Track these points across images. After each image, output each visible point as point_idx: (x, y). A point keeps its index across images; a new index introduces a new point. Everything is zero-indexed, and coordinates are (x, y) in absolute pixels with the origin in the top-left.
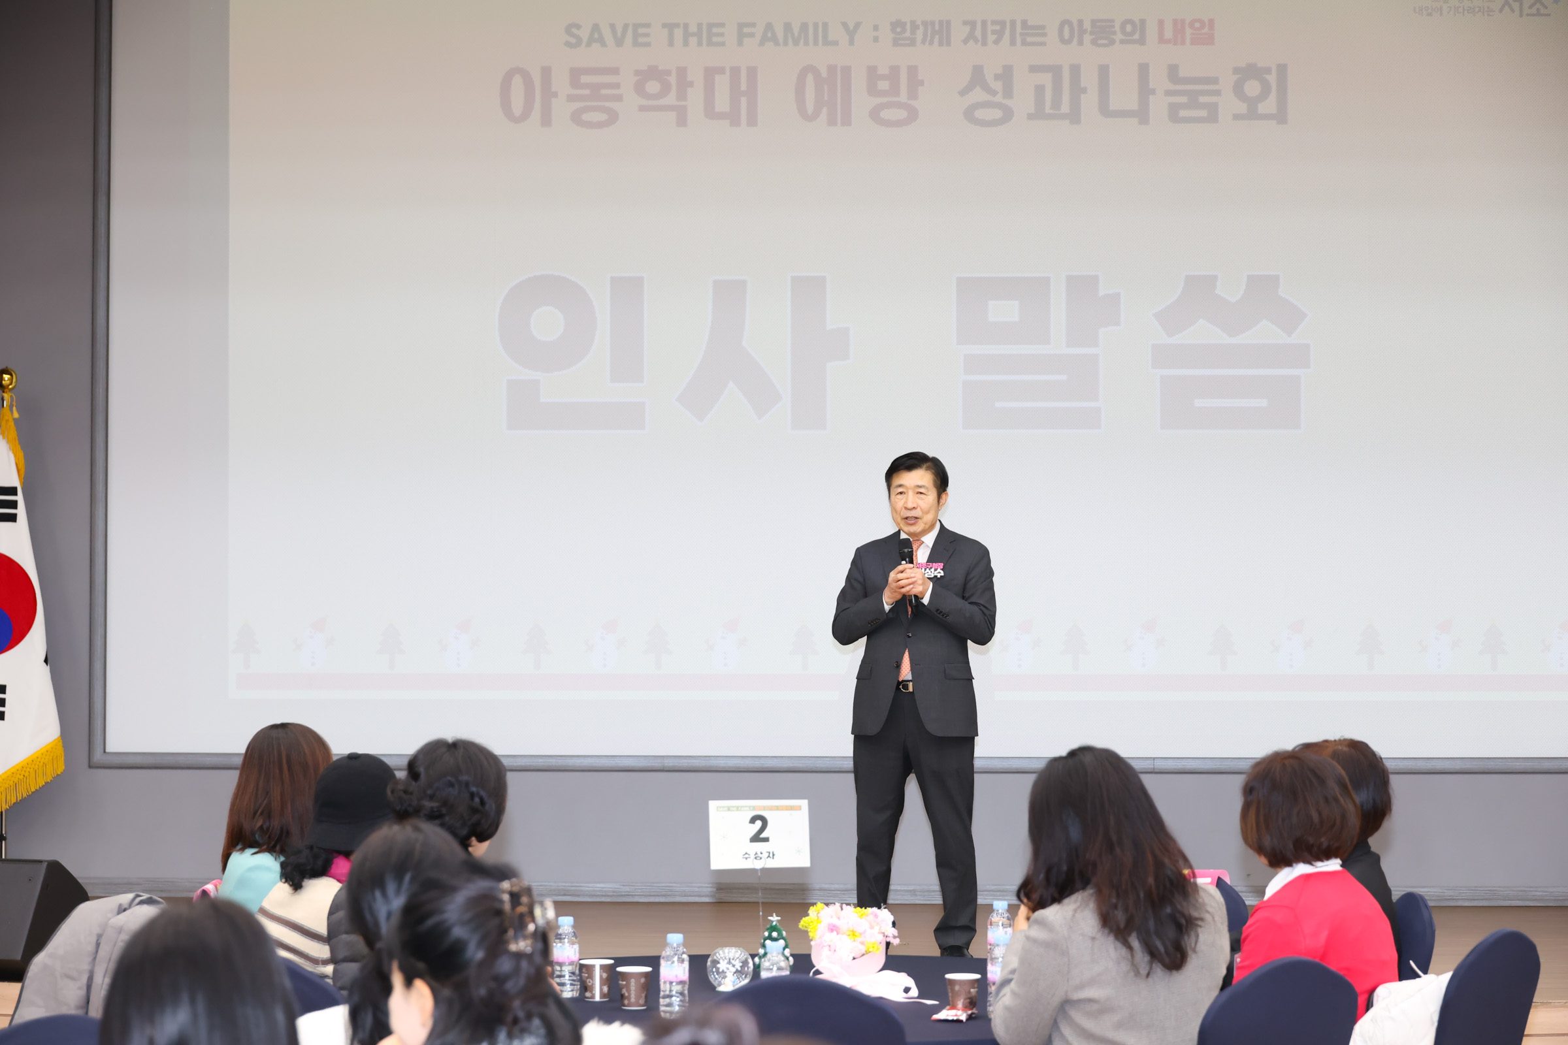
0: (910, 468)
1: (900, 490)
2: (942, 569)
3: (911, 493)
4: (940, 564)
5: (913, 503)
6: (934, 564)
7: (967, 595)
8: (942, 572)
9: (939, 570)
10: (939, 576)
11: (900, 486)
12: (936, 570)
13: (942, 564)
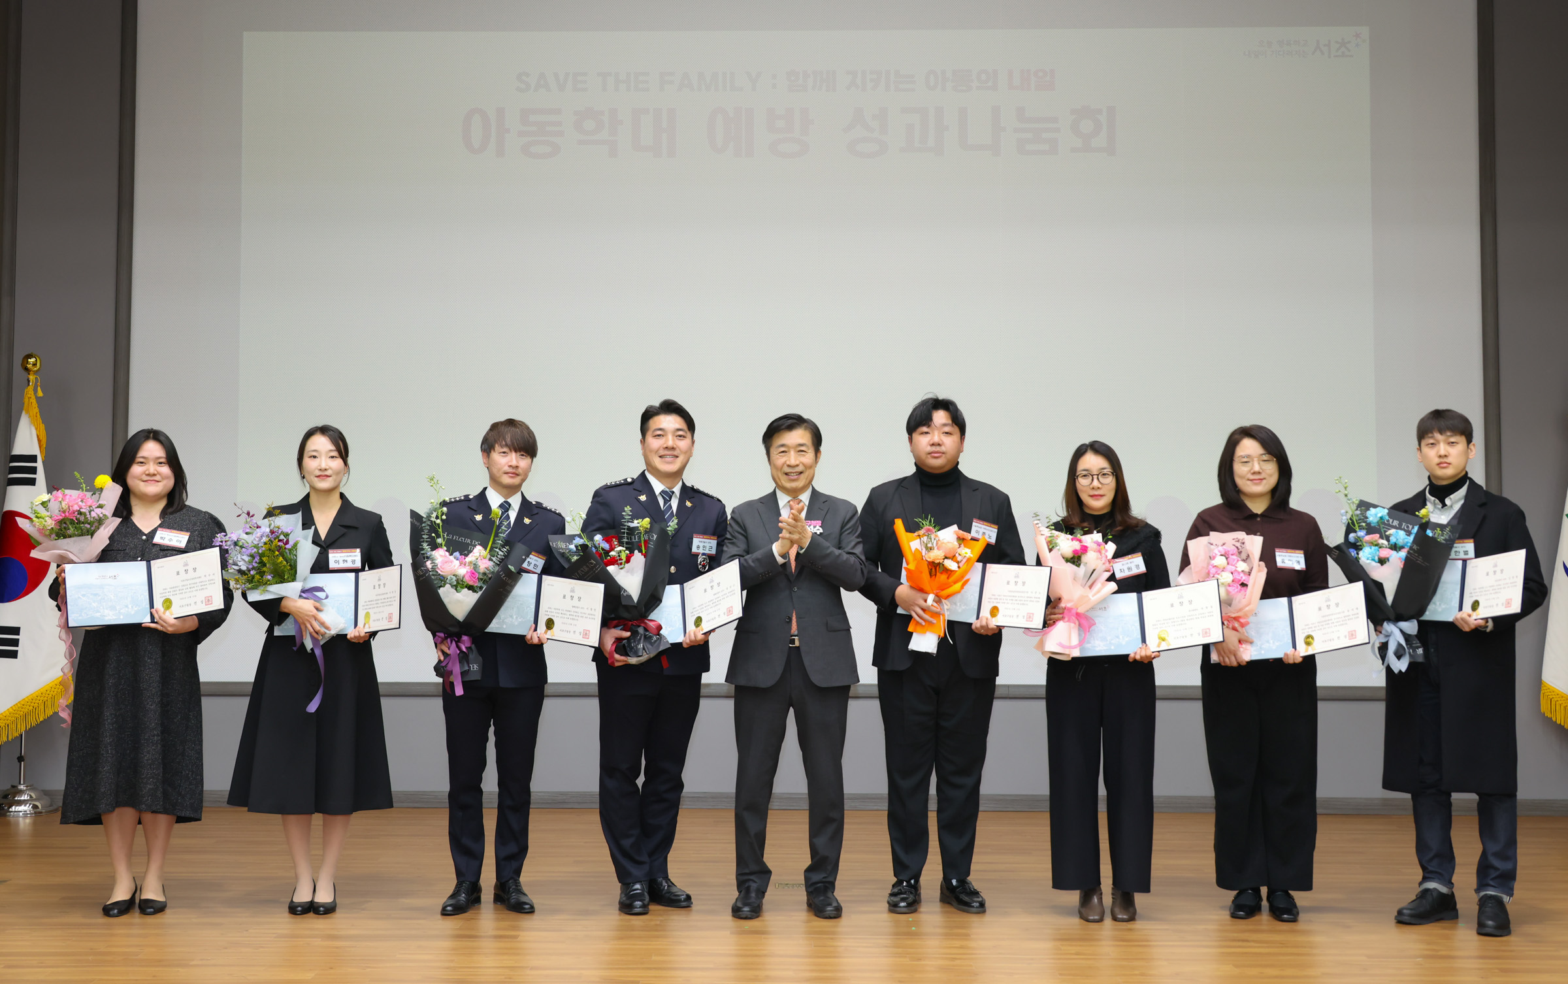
0: (790, 428)
1: (782, 449)
2: (821, 527)
3: (792, 453)
4: (818, 521)
5: (795, 461)
6: (812, 521)
7: (843, 545)
8: (821, 529)
9: (818, 527)
10: (818, 533)
11: (783, 445)
12: (815, 527)
13: (820, 522)
